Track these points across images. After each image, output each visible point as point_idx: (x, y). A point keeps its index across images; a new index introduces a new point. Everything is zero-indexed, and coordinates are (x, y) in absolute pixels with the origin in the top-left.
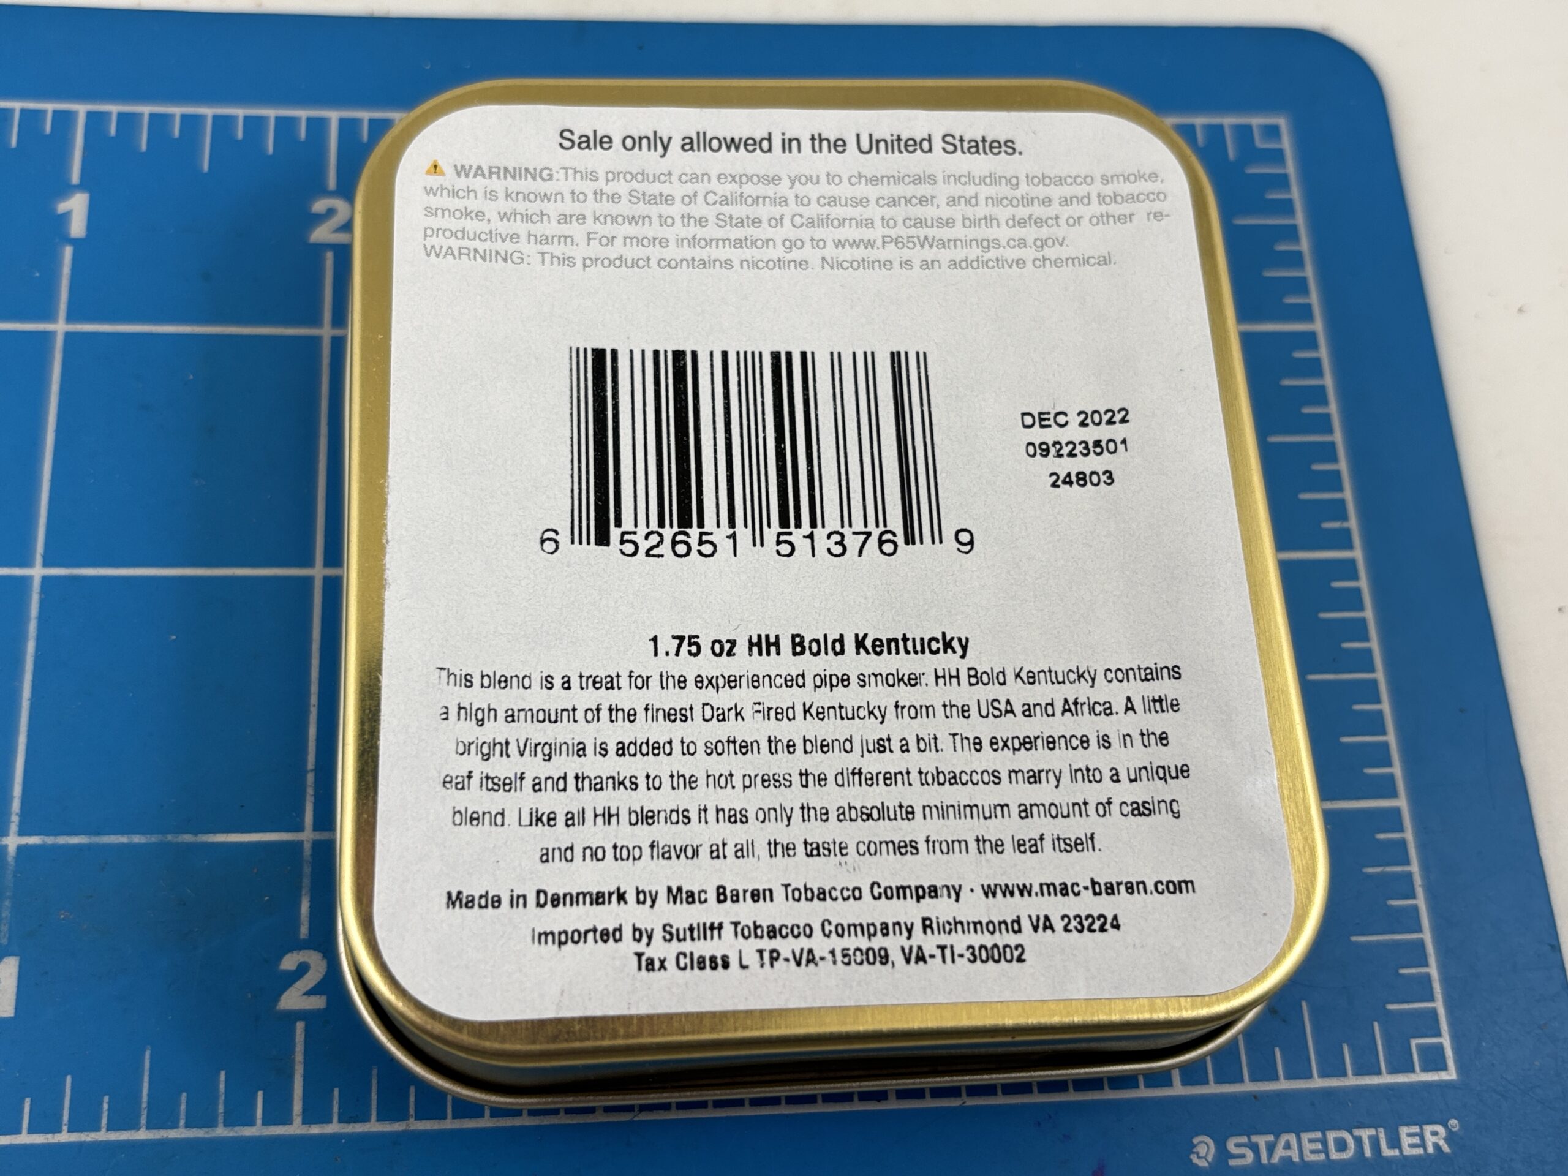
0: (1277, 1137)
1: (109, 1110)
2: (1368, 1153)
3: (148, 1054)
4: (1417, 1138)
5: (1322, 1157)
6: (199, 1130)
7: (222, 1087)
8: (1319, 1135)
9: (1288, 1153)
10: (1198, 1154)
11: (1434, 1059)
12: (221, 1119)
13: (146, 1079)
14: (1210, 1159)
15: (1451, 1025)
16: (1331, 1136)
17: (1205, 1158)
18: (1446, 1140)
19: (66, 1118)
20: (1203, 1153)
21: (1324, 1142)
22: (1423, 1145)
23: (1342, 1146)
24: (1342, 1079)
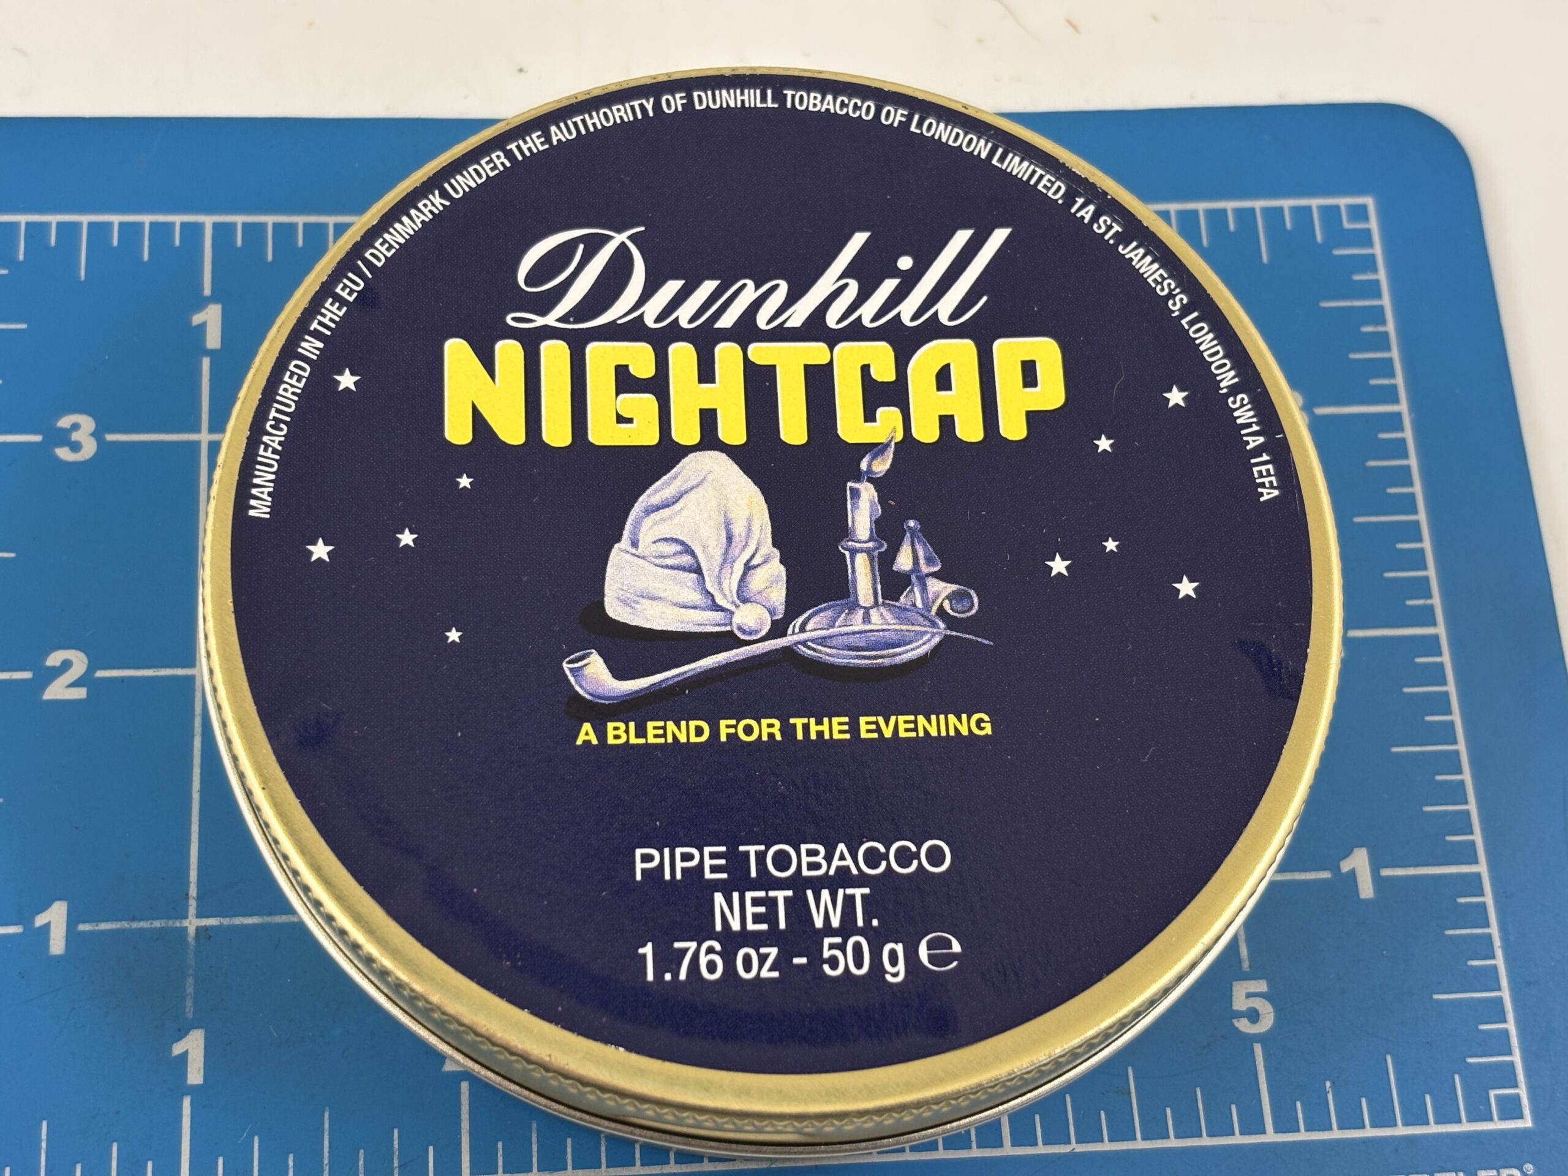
1: (294, 1166)
7: (396, 1143)
11: (1510, 1108)
12: (396, 1172)
13: (326, 1138)
24: (1425, 1127)
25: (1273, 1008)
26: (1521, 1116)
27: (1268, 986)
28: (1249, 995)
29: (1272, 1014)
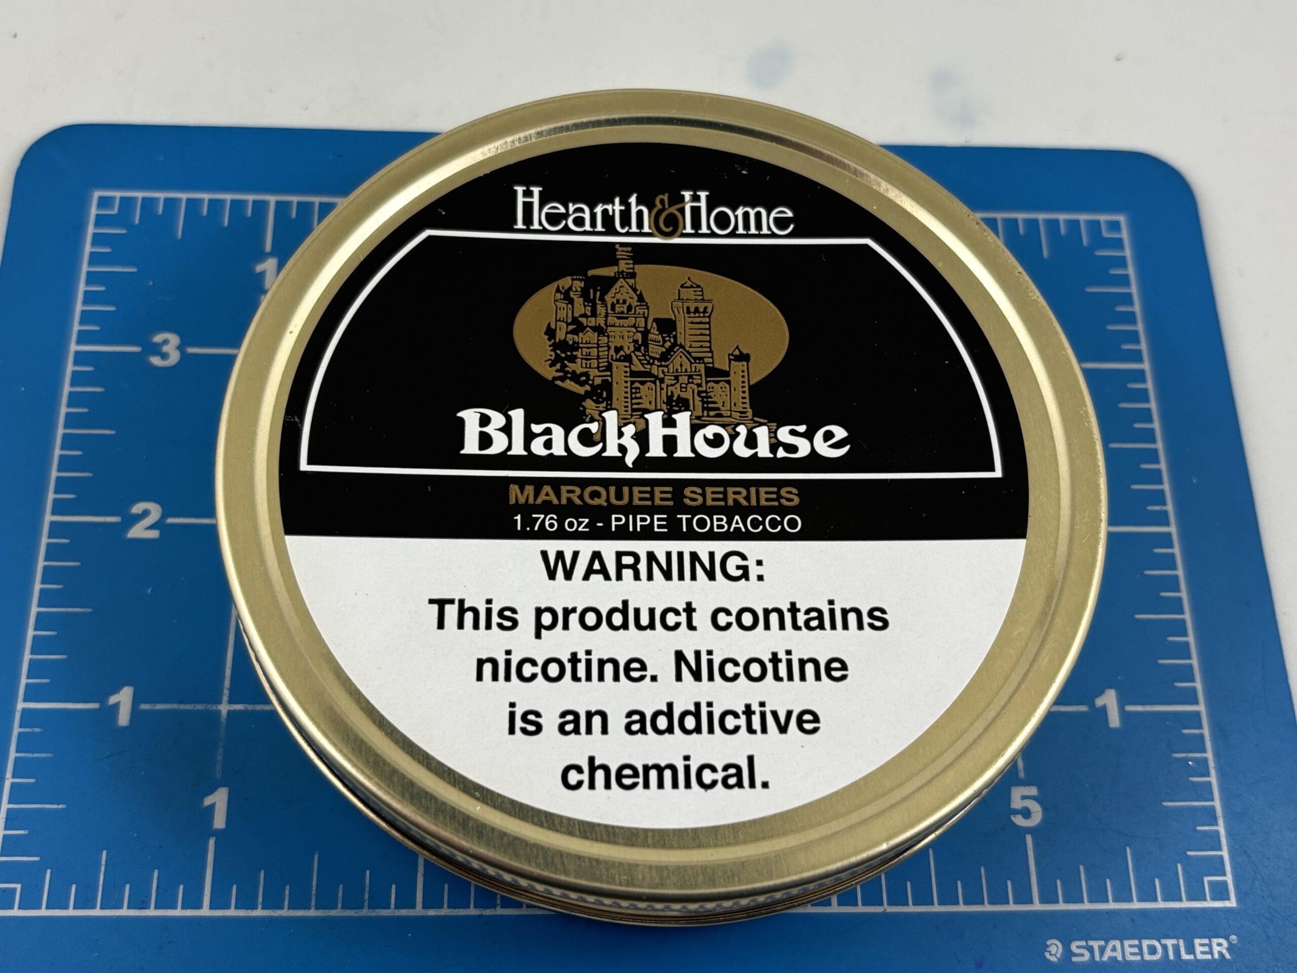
0: (1107, 942)
1: (289, 894)
2: (1171, 957)
3: (316, 858)
4: (1207, 947)
5: (1138, 958)
6: (351, 911)
8: (1136, 942)
9: (1114, 954)
10: (1050, 952)
11: (1220, 892)
12: (366, 904)
13: (315, 874)
14: (1058, 955)
15: (1234, 868)
16: (1146, 943)
17: (1055, 955)
18: (1227, 949)
19: (260, 900)
20: (1053, 952)
21: (1140, 947)
22: (1211, 952)
23: (1153, 950)
24: (1154, 903)
25: (1041, 807)
26: (1228, 898)
27: (1038, 791)
28: (1024, 798)
29: (1041, 812)
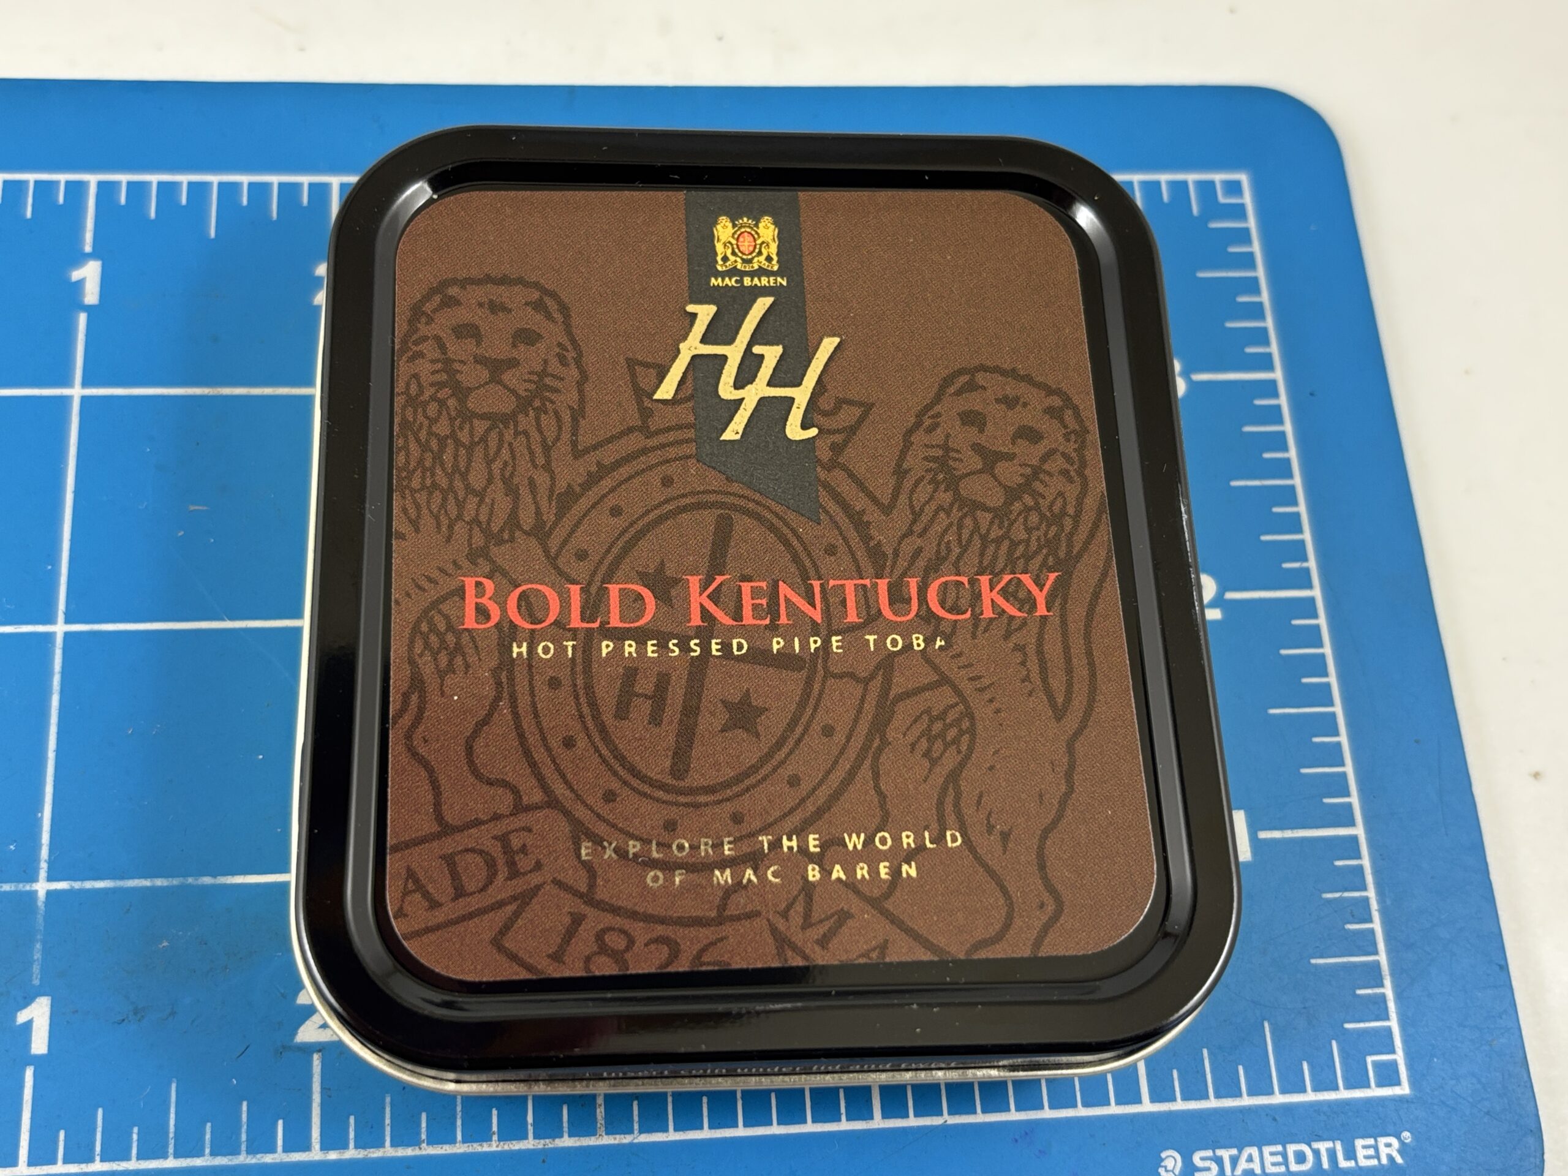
0: (1240, 1151)
1: (138, 1140)
2: (1326, 1165)
3: (174, 1086)
4: (1372, 1150)
5: (1283, 1169)
6: (223, 1158)
7: (244, 1115)
8: (1279, 1148)
9: (1251, 1166)
10: (1165, 1167)
11: (1387, 1074)
12: (244, 1147)
13: (173, 1110)
14: (1177, 1171)
15: (1405, 1042)
16: (1292, 1148)
17: (1172, 1171)
18: (1400, 1152)
19: (98, 1148)
20: (1170, 1166)
21: (1284, 1155)
22: (1377, 1156)
24: (1302, 1094)
26: (1398, 1083)
